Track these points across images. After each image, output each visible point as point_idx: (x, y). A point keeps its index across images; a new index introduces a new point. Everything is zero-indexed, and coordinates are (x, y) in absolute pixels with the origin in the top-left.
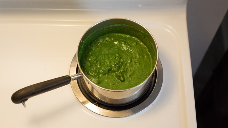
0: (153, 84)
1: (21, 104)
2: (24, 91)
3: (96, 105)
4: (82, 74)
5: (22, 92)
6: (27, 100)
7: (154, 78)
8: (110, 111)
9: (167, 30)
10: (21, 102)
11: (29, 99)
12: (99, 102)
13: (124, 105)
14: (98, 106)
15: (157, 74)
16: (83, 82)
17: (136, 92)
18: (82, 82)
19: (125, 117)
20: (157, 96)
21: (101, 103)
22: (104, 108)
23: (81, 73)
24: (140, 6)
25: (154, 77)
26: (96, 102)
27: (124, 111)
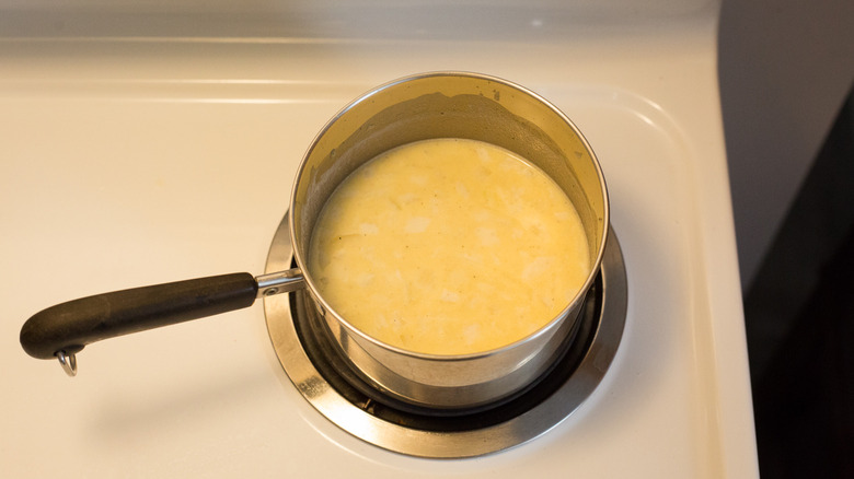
0: (587, 327)
1: (57, 360)
4: (302, 275)
8: (420, 433)
10: (55, 355)
11: (87, 347)
12: (378, 398)
13: (474, 412)
14: (377, 414)
15: (604, 286)
17: (525, 361)
18: (312, 321)
19: (481, 456)
21: (386, 402)
22: (398, 424)
23: (300, 272)
25: (594, 299)
27: (476, 434)
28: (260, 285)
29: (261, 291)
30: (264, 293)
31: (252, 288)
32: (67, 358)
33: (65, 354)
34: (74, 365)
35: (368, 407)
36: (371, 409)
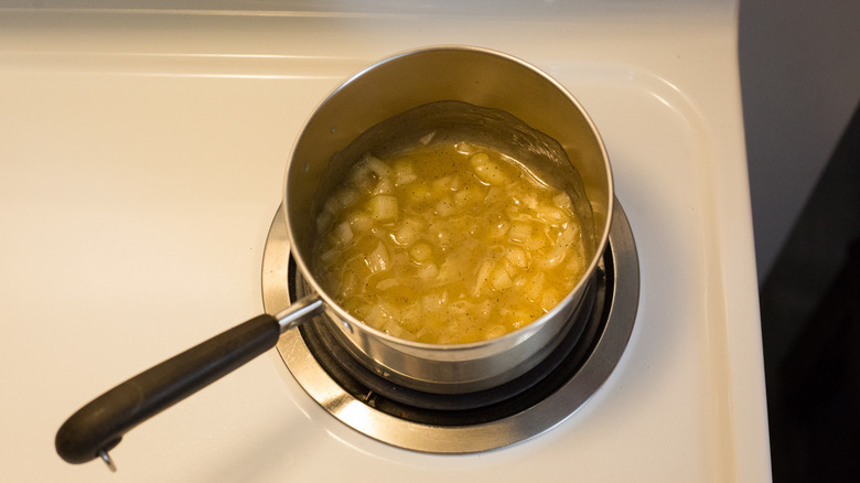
2: (102, 410)
3: (366, 402)
4: (320, 298)
6: (117, 441)
7: (602, 294)
12: (380, 390)
15: (615, 276)
19: (485, 451)
20: (615, 365)
22: (400, 418)
23: (315, 297)
25: (604, 288)
26: (369, 390)
29: (282, 330)
30: (286, 328)
31: (274, 329)
35: (369, 399)
36: (372, 402)
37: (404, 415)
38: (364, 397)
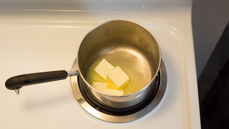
0: (156, 88)
1: (14, 90)
3: (97, 110)
5: (16, 79)
7: (157, 82)
8: (112, 116)
9: (171, 32)
10: (14, 89)
11: (22, 87)
12: (101, 106)
14: (100, 111)
15: (161, 78)
16: (85, 86)
17: (139, 96)
19: (128, 122)
20: (161, 100)
21: (103, 107)
24: (143, 7)
26: (98, 106)
27: (127, 116)
28: (68, 74)
29: (68, 75)
30: (69, 76)
31: (66, 74)
32: (17, 90)
33: (17, 89)
34: (19, 92)
35: (98, 109)
36: (99, 110)
37: (107, 113)
38: (97, 108)
